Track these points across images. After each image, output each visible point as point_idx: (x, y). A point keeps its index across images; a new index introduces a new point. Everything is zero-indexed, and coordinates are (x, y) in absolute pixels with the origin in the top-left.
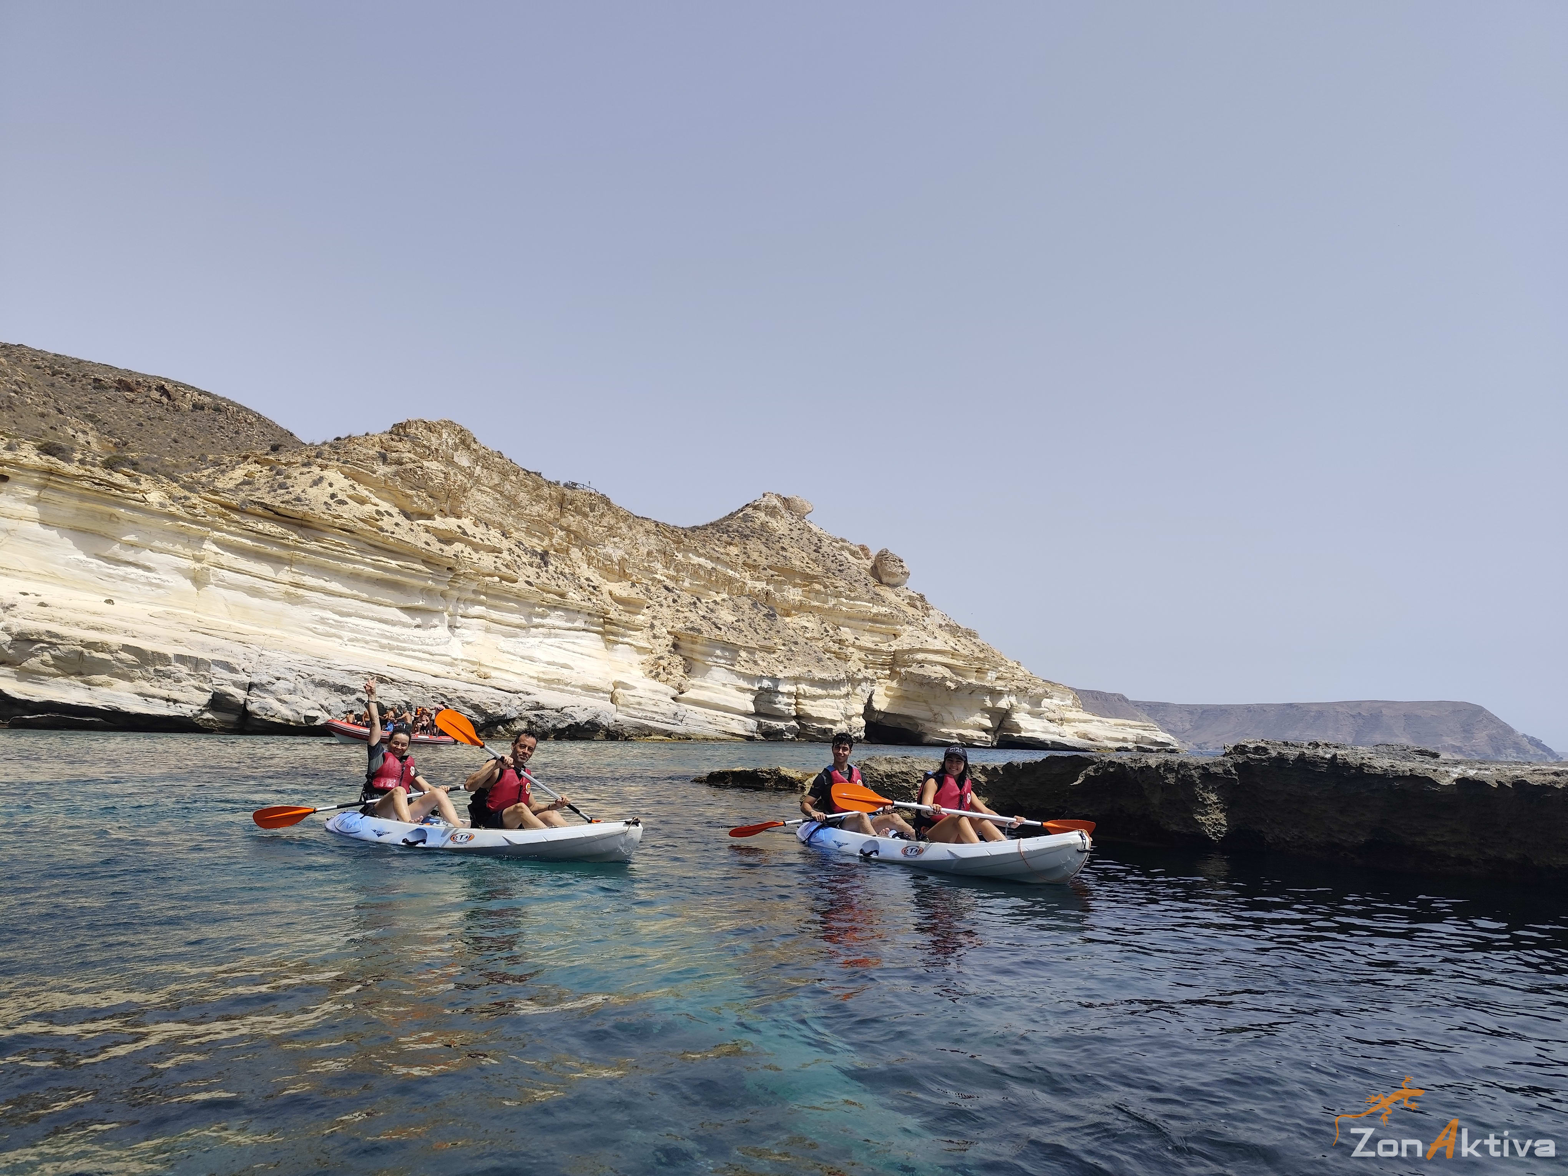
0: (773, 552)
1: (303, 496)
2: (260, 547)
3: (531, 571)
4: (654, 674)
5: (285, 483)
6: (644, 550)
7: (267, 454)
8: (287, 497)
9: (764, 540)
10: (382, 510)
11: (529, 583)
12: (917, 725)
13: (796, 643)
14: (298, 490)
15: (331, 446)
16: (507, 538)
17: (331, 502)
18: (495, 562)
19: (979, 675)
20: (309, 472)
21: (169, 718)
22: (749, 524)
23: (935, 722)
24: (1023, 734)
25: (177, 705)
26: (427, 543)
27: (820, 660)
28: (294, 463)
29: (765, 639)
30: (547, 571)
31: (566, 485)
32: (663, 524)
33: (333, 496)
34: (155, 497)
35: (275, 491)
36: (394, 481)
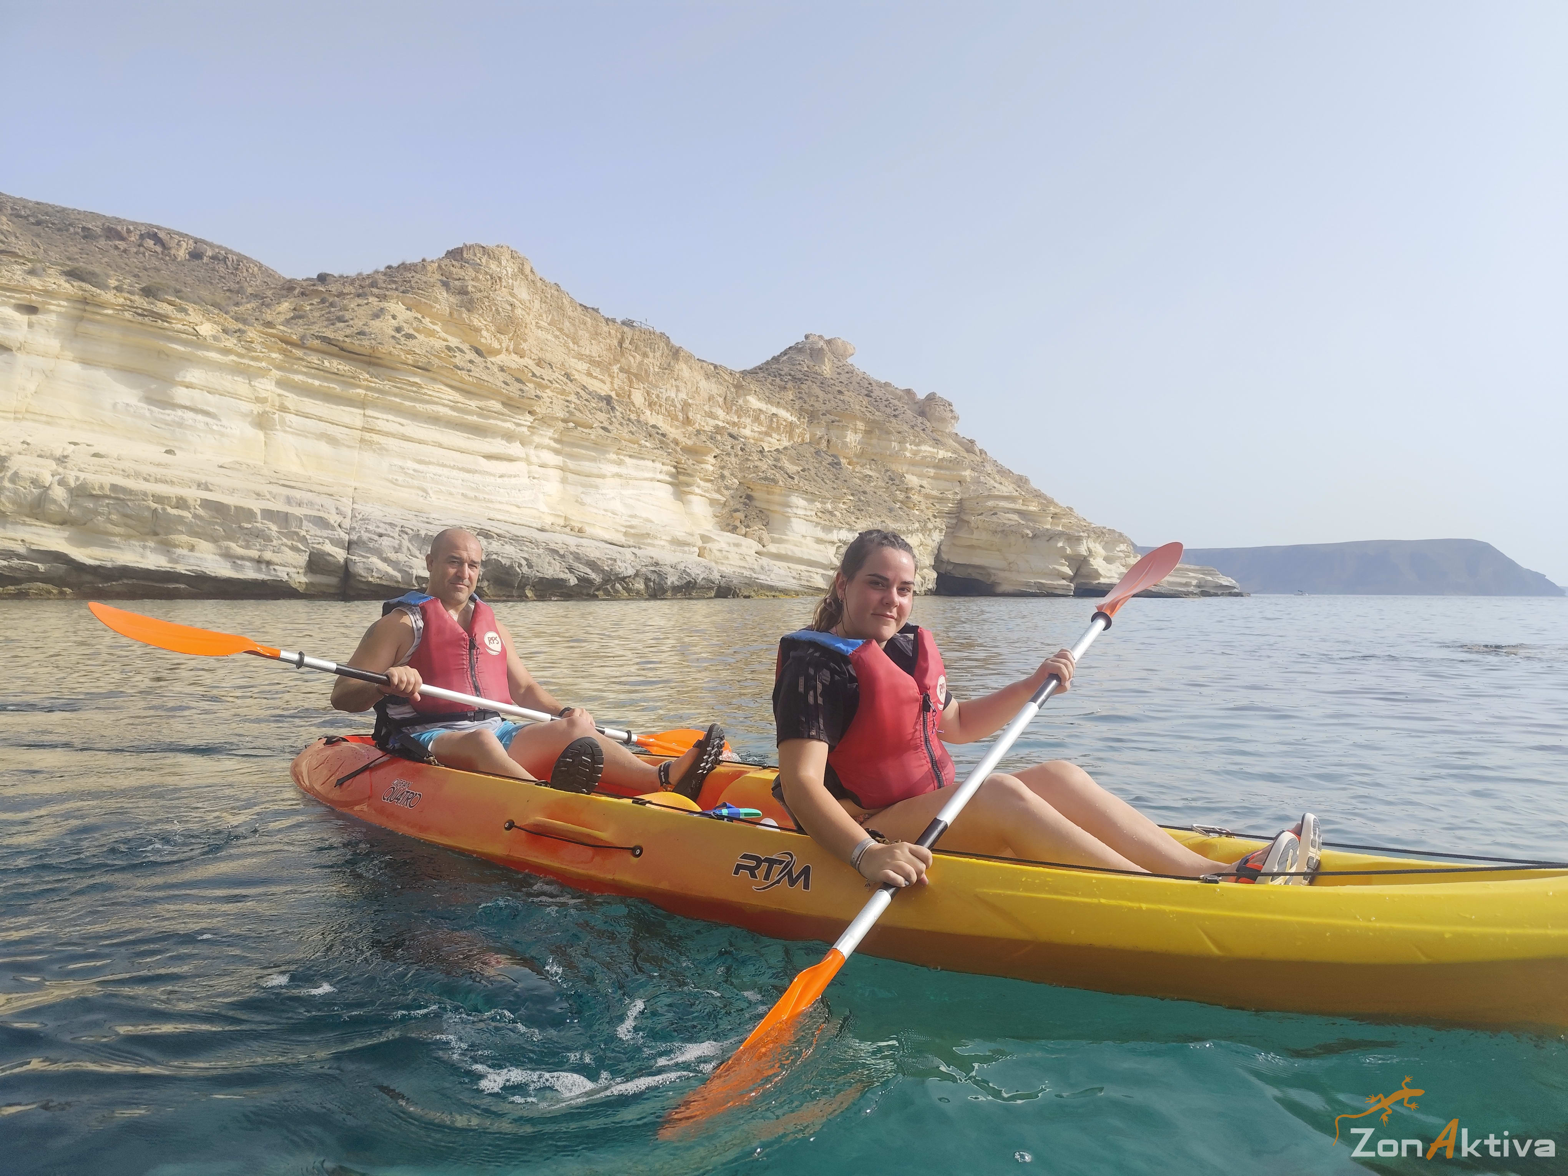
0: (830, 396)
1: (366, 329)
2: (329, 387)
3: (602, 416)
4: (731, 527)
5: (343, 316)
6: (704, 395)
7: (314, 285)
8: (348, 331)
9: (818, 384)
10: (452, 345)
11: (604, 428)
12: (989, 574)
13: (865, 493)
14: (358, 324)
15: (385, 274)
16: (571, 381)
17: (398, 335)
18: (567, 407)
19: (1056, 521)
20: (367, 304)
21: (263, 582)
22: (799, 367)
23: (1010, 571)
24: (1102, 580)
25: (271, 567)
26: (505, 383)
27: (891, 510)
28: (348, 294)
29: (834, 489)
30: (615, 417)
31: (623, 323)
32: (720, 366)
33: (398, 330)
34: (206, 329)
35: (333, 324)
36: (461, 313)
